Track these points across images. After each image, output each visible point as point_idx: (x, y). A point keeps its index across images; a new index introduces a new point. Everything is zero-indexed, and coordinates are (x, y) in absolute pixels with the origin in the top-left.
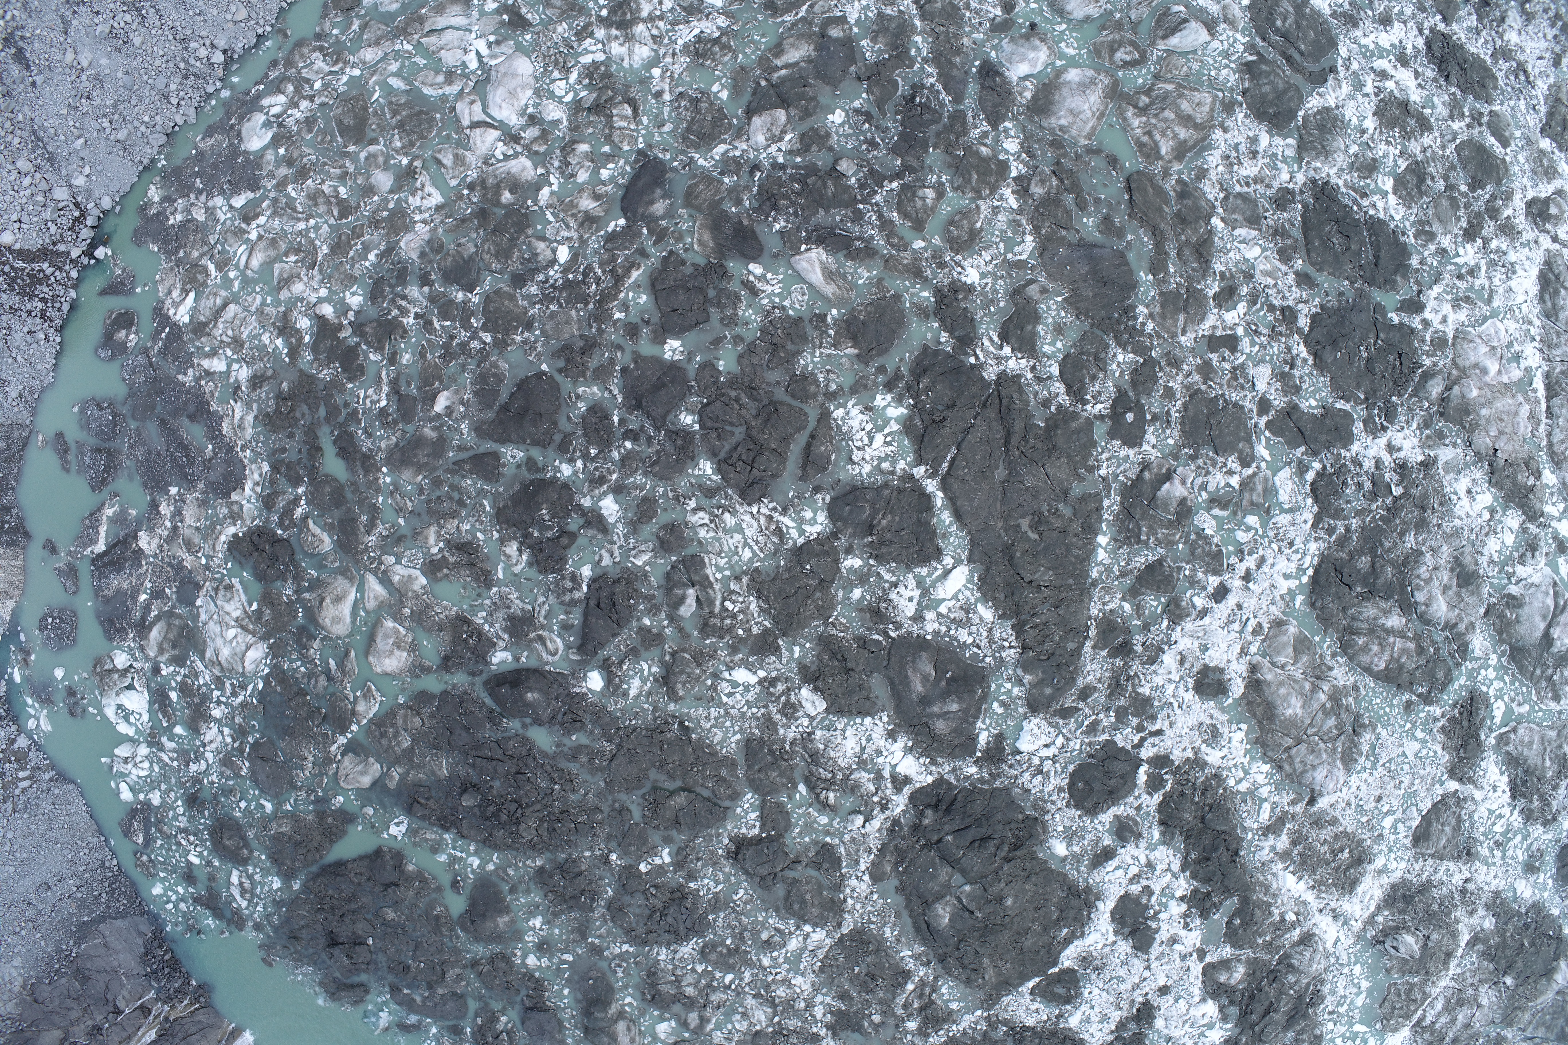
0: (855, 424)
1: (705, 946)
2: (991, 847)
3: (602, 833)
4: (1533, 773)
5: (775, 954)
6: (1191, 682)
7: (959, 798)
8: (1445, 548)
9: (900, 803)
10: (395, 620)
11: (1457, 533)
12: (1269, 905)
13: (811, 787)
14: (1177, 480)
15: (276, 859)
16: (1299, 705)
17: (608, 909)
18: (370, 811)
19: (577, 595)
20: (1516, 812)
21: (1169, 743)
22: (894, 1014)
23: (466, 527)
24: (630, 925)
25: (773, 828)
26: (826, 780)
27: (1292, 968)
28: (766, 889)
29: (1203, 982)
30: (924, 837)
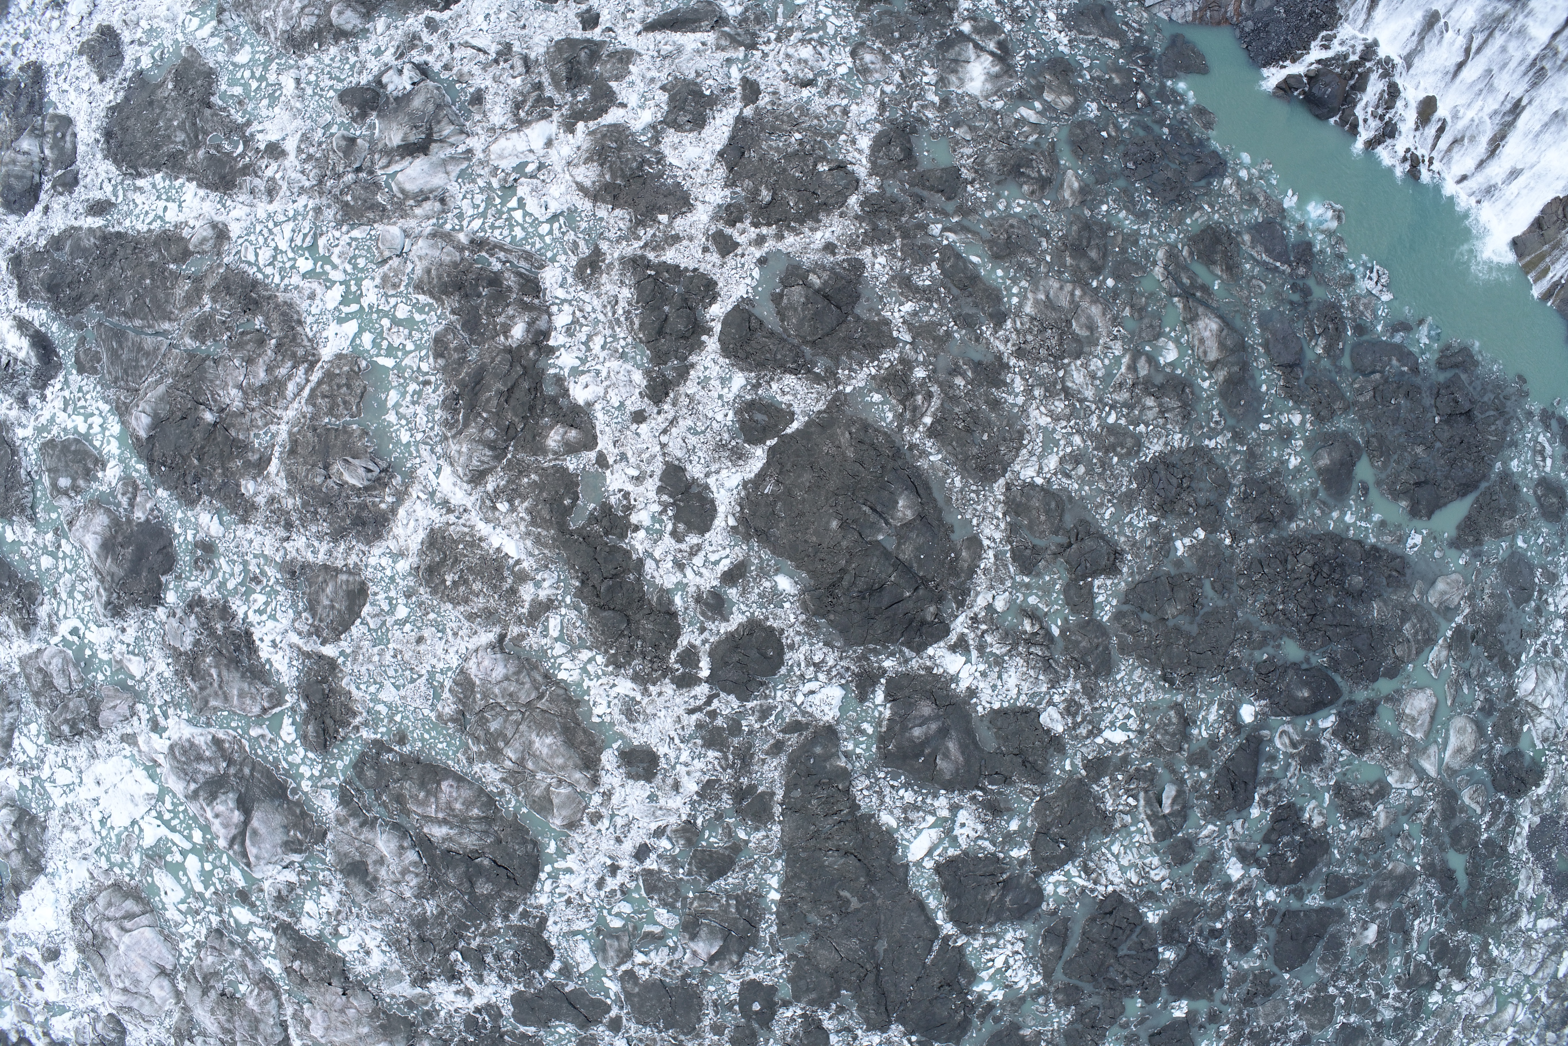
0: (1021, 973)
1: (1138, 452)
2: (861, 584)
3: (1239, 565)
4: (230, 661)
5: (1069, 450)
6: (663, 763)
7: (899, 634)
8: (388, 900)
9: (960, 625)
10: (1414, 740)
11: (376, 914)
12: (533, 524)
13: (1048, 633)
14: (704, 956)
15: (1515, 490)
16: (537, 745)
17: (1230, 484)
18: (1437, 554)
19: (1264, 791)
20: (241, 617)
21: (678, 700)
22: (940, 385)
23: (1354, 833)
24: (1209, 470)
25: (1081, 588)
26: (1034, 644)
27: (491, 445)
28: (1083, 522)
29: (594, 428)
30: (931, 590)
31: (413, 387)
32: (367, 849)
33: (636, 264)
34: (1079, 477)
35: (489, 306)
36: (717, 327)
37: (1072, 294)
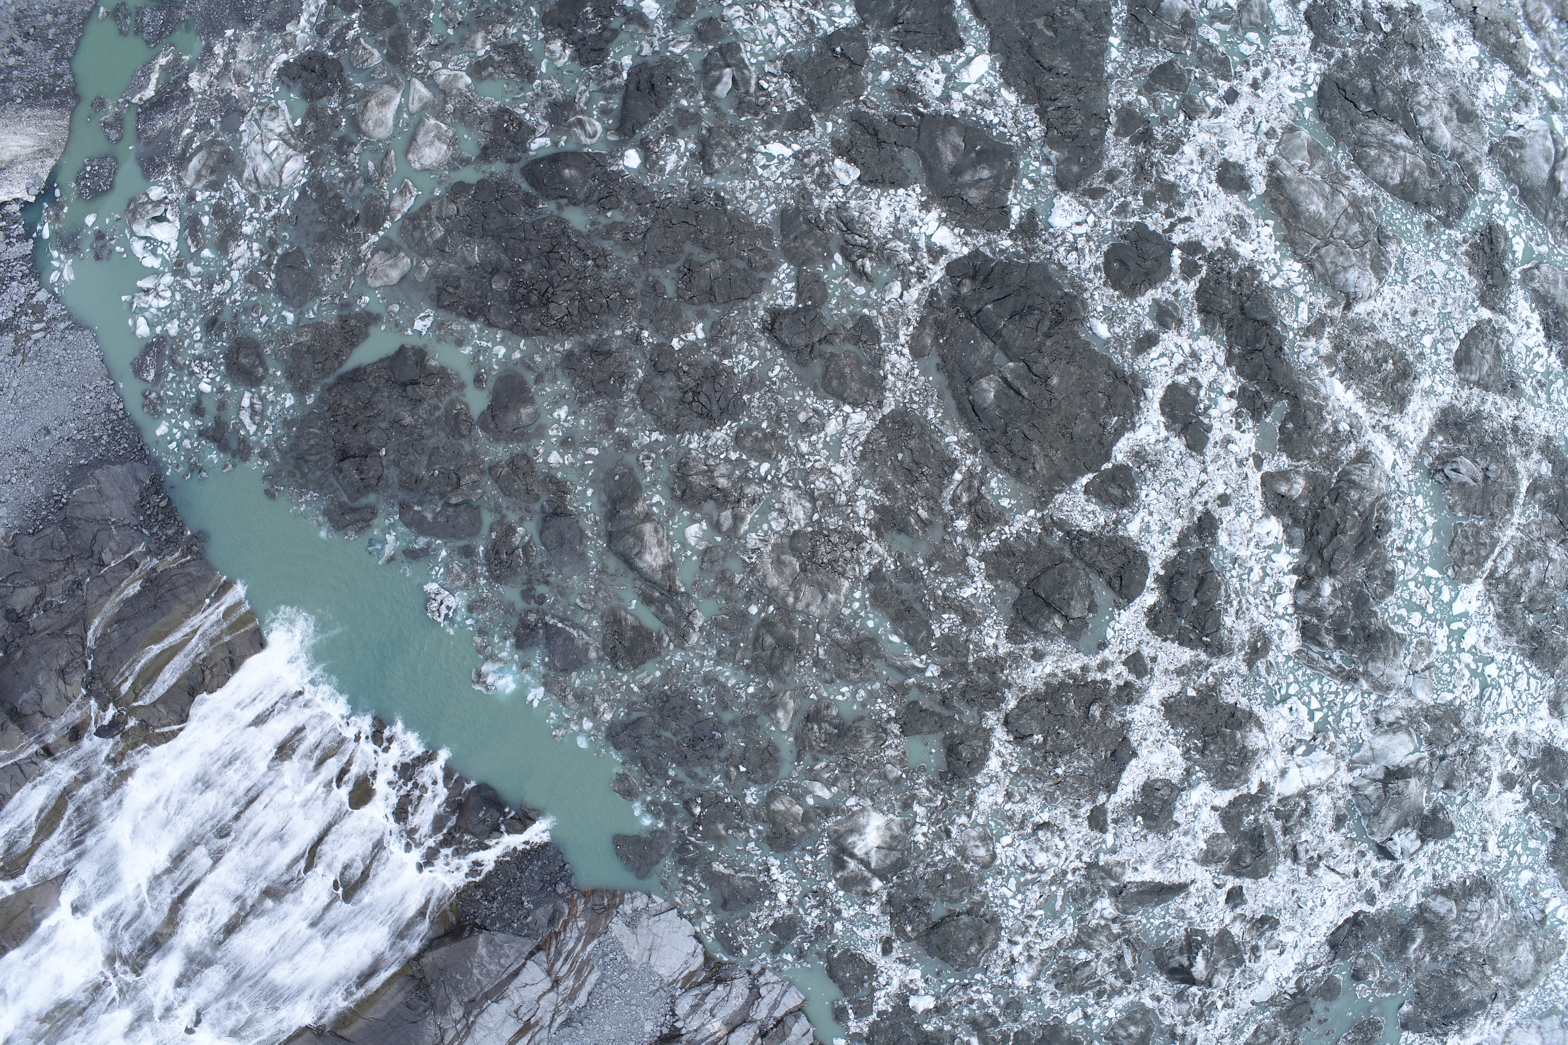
1: (740, 431)
2: (1032, 321)
3: (634, 310)
4: (1563, 315)
5: (814, 438)
6: (1213, 175)
7: (996, 270)
8: (1440, 85)
9: (937, 273)
10: (437, 118)
11: (1450, 74)
12: (1321, 408)
13: (846, 257)
15: (290, 375)
16: (1321, 205)
17: (638, 393)
18: (396, 308)
19: (617, 81)
20: (1553, 354)
21: (1199, 231)
22: (942, 512)
23: (512, 31)
24: (661, 409)
25: (810, 299)
26: (862, 246)
27: (1353, 484)
28: (802, 364)
29: (1264, 493)
30: (963, 308)
31: (1411, 547)
32: (1458, 133)
33: (1219, 649)
34: (804, 409)
35: (1347, 616)
36: (1150, 582)
37: (797, 599)
